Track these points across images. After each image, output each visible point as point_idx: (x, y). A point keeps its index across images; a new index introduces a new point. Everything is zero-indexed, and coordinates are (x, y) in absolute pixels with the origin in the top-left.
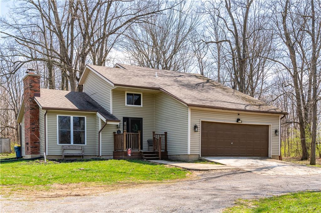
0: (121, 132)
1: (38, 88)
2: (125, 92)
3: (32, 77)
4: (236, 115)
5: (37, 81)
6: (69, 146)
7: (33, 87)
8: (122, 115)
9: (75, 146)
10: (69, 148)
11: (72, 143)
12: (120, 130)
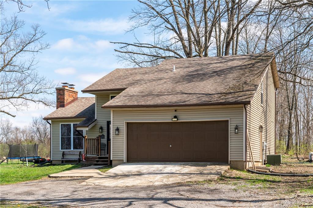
0: (105, 136)
1: (63, 100)
2: (109, 96)
3: (58, 90)
4: (172, 112)
5: (62, 93)
6: (69, 151)
7: (59, 99)
8: (106, 119)
9: (74, 151)
10: (69, 153)
11: (72, 149)
12: (104, 134)
